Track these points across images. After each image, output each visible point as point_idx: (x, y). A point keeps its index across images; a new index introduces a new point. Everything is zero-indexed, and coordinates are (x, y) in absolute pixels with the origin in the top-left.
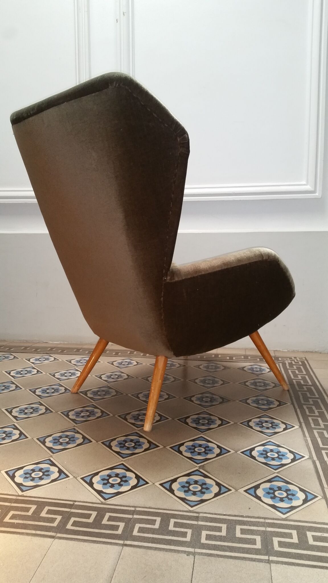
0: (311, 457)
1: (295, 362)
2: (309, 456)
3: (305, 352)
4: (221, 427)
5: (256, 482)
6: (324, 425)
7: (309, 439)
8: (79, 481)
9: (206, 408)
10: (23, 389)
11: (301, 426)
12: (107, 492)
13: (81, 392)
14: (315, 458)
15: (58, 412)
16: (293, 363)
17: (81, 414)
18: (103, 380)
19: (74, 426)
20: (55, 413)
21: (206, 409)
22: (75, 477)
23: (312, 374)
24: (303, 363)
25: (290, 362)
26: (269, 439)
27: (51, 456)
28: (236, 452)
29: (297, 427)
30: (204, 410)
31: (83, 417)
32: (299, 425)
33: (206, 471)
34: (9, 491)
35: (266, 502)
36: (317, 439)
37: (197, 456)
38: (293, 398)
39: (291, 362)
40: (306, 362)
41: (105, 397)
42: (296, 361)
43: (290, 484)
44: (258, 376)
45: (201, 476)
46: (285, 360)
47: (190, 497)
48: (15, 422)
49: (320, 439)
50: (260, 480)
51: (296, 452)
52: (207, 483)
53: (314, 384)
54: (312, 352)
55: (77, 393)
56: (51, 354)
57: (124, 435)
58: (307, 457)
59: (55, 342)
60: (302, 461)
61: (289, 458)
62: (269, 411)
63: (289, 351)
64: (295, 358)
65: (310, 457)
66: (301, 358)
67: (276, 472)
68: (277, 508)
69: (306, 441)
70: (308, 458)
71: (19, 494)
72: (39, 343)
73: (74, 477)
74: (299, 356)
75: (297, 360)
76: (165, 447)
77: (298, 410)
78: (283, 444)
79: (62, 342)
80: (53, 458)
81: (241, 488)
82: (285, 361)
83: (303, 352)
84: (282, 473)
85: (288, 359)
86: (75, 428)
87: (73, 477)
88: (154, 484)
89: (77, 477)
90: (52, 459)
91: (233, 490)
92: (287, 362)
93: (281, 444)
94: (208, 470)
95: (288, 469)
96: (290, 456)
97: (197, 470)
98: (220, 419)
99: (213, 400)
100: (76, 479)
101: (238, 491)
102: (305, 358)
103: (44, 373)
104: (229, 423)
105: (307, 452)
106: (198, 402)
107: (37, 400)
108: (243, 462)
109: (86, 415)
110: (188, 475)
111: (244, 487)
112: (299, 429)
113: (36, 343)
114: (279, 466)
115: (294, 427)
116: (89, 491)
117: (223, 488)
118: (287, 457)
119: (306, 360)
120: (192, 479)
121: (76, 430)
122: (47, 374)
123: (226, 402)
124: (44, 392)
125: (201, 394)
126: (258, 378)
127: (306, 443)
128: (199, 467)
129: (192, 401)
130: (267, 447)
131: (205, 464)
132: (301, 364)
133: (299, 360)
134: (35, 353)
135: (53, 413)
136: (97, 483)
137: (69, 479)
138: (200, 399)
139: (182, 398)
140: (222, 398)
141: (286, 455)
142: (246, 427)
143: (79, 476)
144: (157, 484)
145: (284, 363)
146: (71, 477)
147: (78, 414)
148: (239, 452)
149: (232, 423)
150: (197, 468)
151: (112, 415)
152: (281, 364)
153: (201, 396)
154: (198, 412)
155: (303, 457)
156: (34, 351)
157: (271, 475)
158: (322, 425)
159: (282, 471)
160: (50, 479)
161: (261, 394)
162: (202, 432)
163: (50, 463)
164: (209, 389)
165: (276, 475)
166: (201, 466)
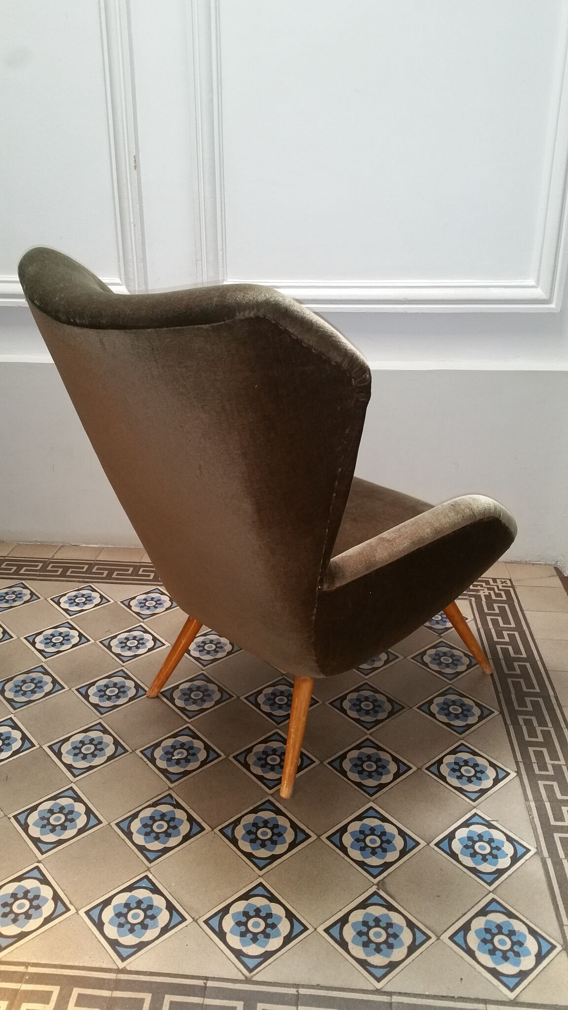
0: (539, 852)
1: (496, 595)
2: (537, 848)
3: (508, 563)
4: (399, 780)
5: (464, 915)
7: (533, 804)
8: (203, 930)
9: (368, 730)
10: (67, 688)
11: (518, 773)
12: (250, 953)
13: (162, 693)
14: (546, 854)
15: (136, 750)
16: (494, 597)
17: (175, 753)
18: (194, 658)
19: (170, 788)
20: (131, 753)
21: (369, 732)
22: (196, 919)
23: (525, 627)
24: (508, 593)
26: (475, 807)
27: (148, 869)
28: (428, 844)
29: (513, 774)
30: (367, 734)
31: (178, 762)
32: (517, 770)
33: (389, 895)
34: (102, 961)
35: (483, 963)
36: (546, 803)
37: (370, 858)
38: (501, 695)
39: (489, 593)
40: (511, 589)
41: (205, 706)
42: (497, 591)
43: (514, 918)
44: (441, 637)
45: (382, 906)
46: (479, 588)
47: (372, 957)
48: (72, 782)
49: (549, 803)
50: (469, 910)
51: (516, 838)
52: (393, 922)
53: (530, 658)
54: (519, 563)
55: (157, 697)
56: (91, 582)
57: (251, 808)
58: (533, 851)
60: (526, 860)
61: (507, 854)
62: (467, 732)
64: (495, 580)
65: (538, 850)
66: (505, 582)
67: (491, 890)
68: (500, 977)
69: (529, 809)
70: (535, 854)
71: (119, 967)
72: (62, 546)
73: (193, 918)
76: (319, 836)
77: (511, 728)
78: (496, 821)
79: (103, 546)
80: (151, 873)
81: (445, 932)
82: (478, 591)
83: (506, 563)
84: (502, 891)
85: (484, 584)
86: (171, 792)
87: (192, 920)
88: (315, 929)
89: (197, 919)
90: (151, 876)
91: (434, 938)
92: (481, 593)
93: (493, 820)
94: (392, 891)
95: (508, 881)
96: (508, 849)
97: (375, 893)
98: (395, 759)
99: (377, 707)
100: (198, 924)
101: (441, 938)
102: (510, 580)
103: (92, 641)
104: (410, 768)
105: (534, 839)
106: (354, 714)
107: (95, 718)
108: (441, 870)
109: (183, 757)
110: (363, 905)
111: (448, 928)
112: (517, 779)
113: (60, 549)
114: (495, 876)
115: (508, 774)
116: (222, 952)
117: (418, 934)
118: (503, 851)
119: (513, 586)
120: (371, 915)
121: (174, 799)
122: (98, 642)
123: (398, 711)
124: (102, 693)
125: (357, 690)
126: (442, 641)
127: (530, 815)
128: (377, 884)
129: (344, 711)
130: (473, 828)
131: (385, 878)
132: (504, 598)
133: (501, 587)
134: (63, 581)
135: (129, 753)
136: (231, 932)
137: (186, 926)
138: (357, 705)
139: (327, 703)
140: (390, 700)
141: (503, 848)
142: (436, 778)
143: (200, 917)
144: (321, 930)
145: (478, 598)
146: (189, 920)
147: (170, 756)
148: (432, 843)
149: (414, 769)
150: (374, 889)
151: (223, 756)
152: (473, 599)
153: (356, 696)
154: (358, 742)
155: (528, 850)
156: (62, 575)
157: (484, 897)
158: (550, 767)
159: (499, 886)
160: (158, 926)
161: (450, 688)
162: (371, 795)
163: (150, 886)
164: (367, 677)
165: (491, 896)
166: (379, 882)
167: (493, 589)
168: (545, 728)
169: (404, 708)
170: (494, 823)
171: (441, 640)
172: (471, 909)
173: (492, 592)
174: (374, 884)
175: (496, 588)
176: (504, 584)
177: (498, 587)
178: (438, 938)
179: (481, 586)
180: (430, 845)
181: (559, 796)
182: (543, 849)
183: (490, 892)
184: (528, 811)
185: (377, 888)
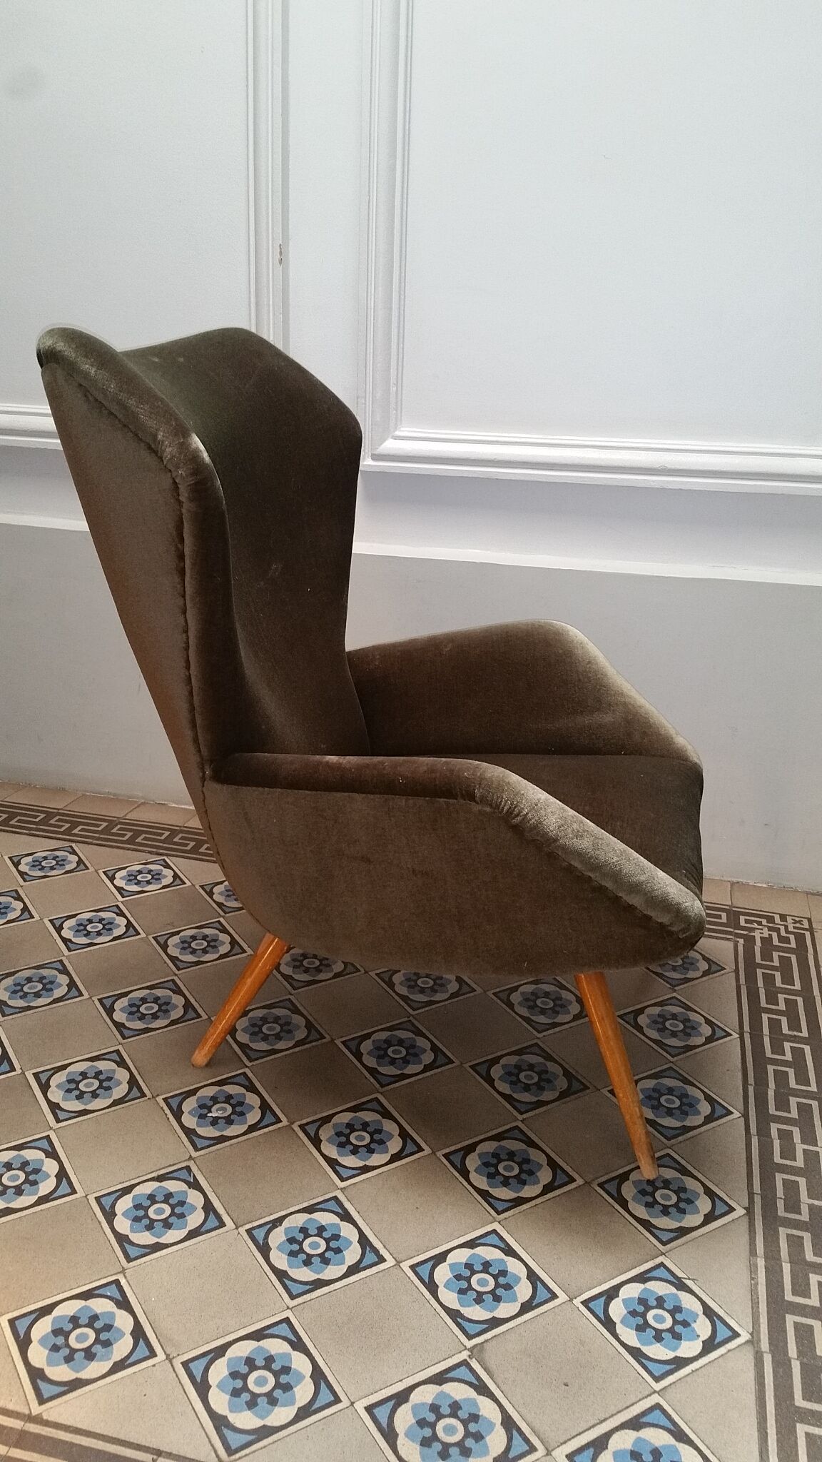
0: (754, 1341)
1: (781, 939)
2: (752, 1334)
3: (813, 894)
4: (550, 1196)
5: (602, 1422)
6: (811, 1207)
7: (761, 1263)
8: (177, 1376)
9: (521, 1113)
10: (86, 995)
11: (750, 1211)
12: (239, 1425)
14: (765, 1345)
15: (158, 1095)
16: (776, 942)
17: (214, 1109)
19: (191, 1158)
20: (149, 1099)
21: (521, 1117)
22: (171, 1356)
23: (817, 992)
24: (800, 939)
25: (766, 933)
26: (663, 1254)
27: (123, 1271)
28: (571, 1300)
29: (740, 1211)
30: (517, 1119)
31: (215, 1122)
32: (747, 1206)
33: (486, 1370)
34: (10, 1398)
36: (783, 1264)
37: (472, 1308)
38: (751, 1089)
39: (770, 935)
40: (808, 934)
41: (279, 1046)
42: (783, 933)
43: (684, 1443)
44: (675, 991)
45: (470, 1384)
46: (756, 925)
48: (51, 1129)
49: (789, 1265)
50: (612, 1416)
51: (721, 1313)
52: (480, 1414)
56: (167, 855)
57: (305, 1205)
58: (744, 1336)
59: (183, 805)
60: (729, 1351)
61: (698, 1336)
62: (680, 1138)
63: (771, 888)
64: (783, 917)
65: (753, 1337)
66: (800, 922)
67: (657, 1389)
70: (747, 1342)
71: (33, 1412)
72: (142, 804)
73: (168, 1356)
74: (795, 908)
75: (787, 931)
76: (398, 1263)
77: (755, 1141)
78: (693, 1280)
80: (126, 1277)
81: (562, 1444)
82: (753, 930)
83: (808, 893)
84: (673, 1393)
85: (764, 922)
86: (191, 1164)
87: (164, 1357)
88: (352, 1404)
89: (174, 1357)
90: (123, 1282)
91: (541, 1451)
92: (757, 935)
93: (689, 1279)
94: (493, 1367)
95: (688, 1379)
96: (703, 1328)
97: (464, 1363)
98: (552, 1164)
99: (545, 1080)
100: (172, 1365)
101: (553, 1453)
102: (810, 920)
103: (143, 935)
104: (573, 1180)
105: (750, 1320)
106: (504, 1088)
107: (113, 1042)
108: (582, 1343)
109: (223, 1115)
110: (439, 1379)
111: (570, 1440)
112: (745, 1221)
113: (138, 806)
114: (668, 1367)
115: (732, 1209)
116: (196, 1414)
117: (517, 1440)
118: (693, 1330)
119: (811, 930)
120: (448, 1396)
121: (192, 1175)
122: (150, 937)
123: (575, 1093)
124: (133, 1010)
125: (519, 1052)
126: (674, 997)
127: (752, 1279)
128: (471, 1350)
129: (491, 1082)
130: (652, 1285)
131: (486, 1341)
132: (793, 945)
133: (791, 929)
134: (129, 849)
135: (146, 1098)
136: (219, 1386)
137: (154, 1366)
138: (512, 1075)
139: (467, 1066)
140: (567, 1074)
141: (693, 1325)
142: (610, 1200)
143: (178, 1355)
144: (360, 1406)
145: (750, 941)
146: (161, 1356)
147: (205, 1111)
148: (578, 1298)
149: (580, 1181)
150: (464, 1355)
151: (285, 1122)
152: (741, 941)
153: (515, 1060)
154: (500, 1130)
155: (736, 1335)
156: (129, 842)
157: (643, 1398)
158: (805, 1209)
159: (673, 1386)
160: (110, 1359)
161: (670, 1068)
162: (499, 1213)
163: (118, 1296)
164: (540, 1035)
165: (655, 1399)
166: (476, 1346)
167: (778, 930)
168: (811, 1148)
169: (586, 1088)
170: (689, 1283)
171: (674, 994)
172: (615, 1414)
173: (775, 935)
174: (466, 1349)
175: (782, 928)
176: (798, 925)
177: (786, 927)
178: (549, 1453)
179: (760, 923)
180: (575, 1301)
181: (809, 1256)
182: (762, 1337)
183: (655, 1392)
184: (751, 1272)
185: (469, 1356)
